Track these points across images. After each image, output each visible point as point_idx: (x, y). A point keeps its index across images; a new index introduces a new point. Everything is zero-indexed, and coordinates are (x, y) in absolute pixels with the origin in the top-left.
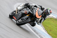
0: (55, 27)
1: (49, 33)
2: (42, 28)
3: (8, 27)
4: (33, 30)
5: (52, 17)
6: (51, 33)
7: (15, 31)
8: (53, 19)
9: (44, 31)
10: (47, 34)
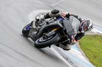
2: (81, 53)
3: (18, 53)
4: (63, 57)
5: (98, 33)
6: (95, 62)
7: (31, 60)
8: (99, 37)
9: (83, 58)
10: (90, 63)
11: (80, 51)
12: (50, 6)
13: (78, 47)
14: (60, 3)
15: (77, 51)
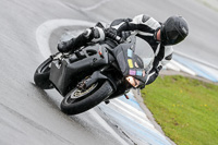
0: (194, 111)
1: (168, 135)
2: (144, 115)
3: (11, 111)
4: (107, 121)
5: (181, 71)
6: (176, 135)
7: (39, 127)
8: (184, 81)
9: (150, 126)
10: (164, 138)
11: (143, 110)
12: (82, 12)
13: (138, 103)
14: (103, 5)
15: (136, 110)
